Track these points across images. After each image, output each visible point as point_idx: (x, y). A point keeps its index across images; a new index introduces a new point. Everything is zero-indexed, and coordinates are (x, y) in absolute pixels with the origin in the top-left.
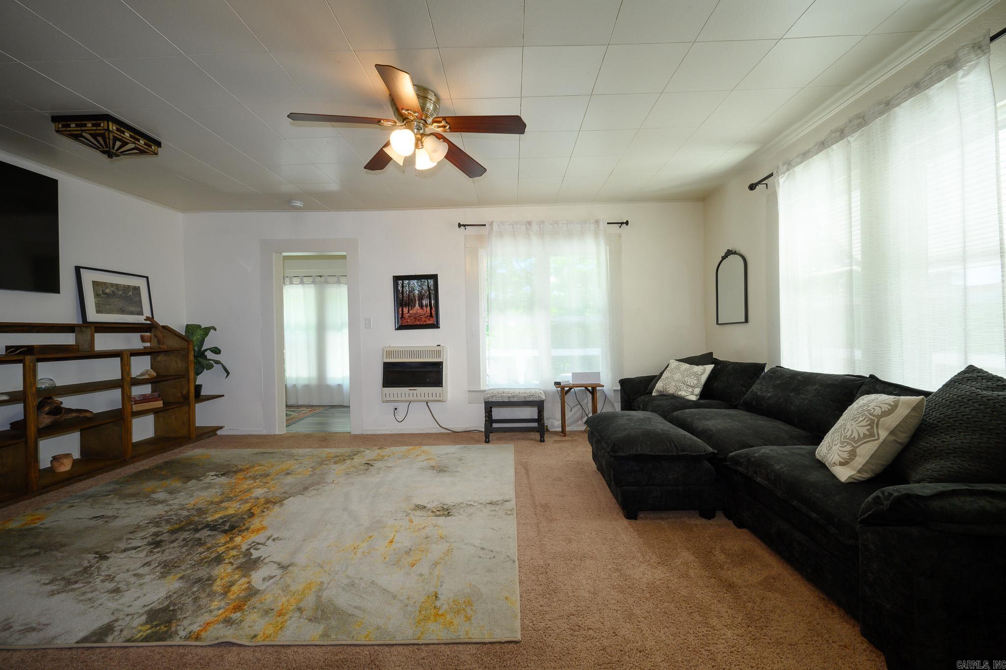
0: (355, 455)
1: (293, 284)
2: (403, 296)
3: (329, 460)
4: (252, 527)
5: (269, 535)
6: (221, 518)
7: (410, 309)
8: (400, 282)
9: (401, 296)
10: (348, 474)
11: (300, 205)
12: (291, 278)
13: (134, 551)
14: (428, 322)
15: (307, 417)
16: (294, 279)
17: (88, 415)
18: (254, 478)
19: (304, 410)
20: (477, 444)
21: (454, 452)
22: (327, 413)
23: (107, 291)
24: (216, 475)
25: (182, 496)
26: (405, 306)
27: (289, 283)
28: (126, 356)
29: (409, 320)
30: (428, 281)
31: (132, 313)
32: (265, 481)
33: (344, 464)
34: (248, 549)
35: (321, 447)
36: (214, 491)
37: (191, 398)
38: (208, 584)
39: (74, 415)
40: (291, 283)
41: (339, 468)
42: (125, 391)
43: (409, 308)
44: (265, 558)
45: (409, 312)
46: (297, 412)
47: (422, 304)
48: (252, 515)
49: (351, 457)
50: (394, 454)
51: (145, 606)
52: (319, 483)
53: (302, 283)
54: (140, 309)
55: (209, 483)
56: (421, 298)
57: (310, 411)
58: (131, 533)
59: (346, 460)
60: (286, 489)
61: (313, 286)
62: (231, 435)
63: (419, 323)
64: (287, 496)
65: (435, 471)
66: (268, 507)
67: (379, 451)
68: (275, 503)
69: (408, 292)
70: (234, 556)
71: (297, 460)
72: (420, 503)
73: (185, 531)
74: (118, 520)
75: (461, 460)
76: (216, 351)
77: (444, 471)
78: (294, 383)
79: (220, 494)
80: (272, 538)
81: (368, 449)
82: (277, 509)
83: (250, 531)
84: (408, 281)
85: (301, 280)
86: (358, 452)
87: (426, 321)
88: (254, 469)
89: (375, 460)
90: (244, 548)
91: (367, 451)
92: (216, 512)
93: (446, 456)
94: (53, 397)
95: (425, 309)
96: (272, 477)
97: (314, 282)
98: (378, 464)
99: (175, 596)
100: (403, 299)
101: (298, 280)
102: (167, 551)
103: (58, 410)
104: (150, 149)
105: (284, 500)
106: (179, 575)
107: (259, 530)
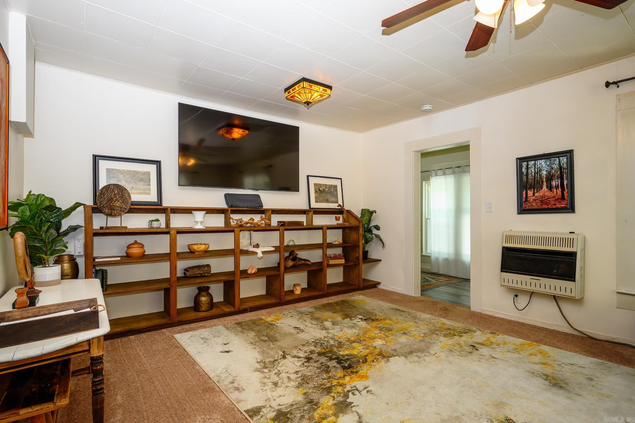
0: (466, 333)
1: (438, 175)
2: (527, 178)
3: (441, 331)
4: (361, 372)
5: (367, 386)
6: (347, 355)
7: (536, 191)
8: (524, 164)
9: (525, 178)
10: (451, 351)
11: (430, 108)
12: (436, 171)
13: (297, 359)
14: (558, 206)
15: (442, 285)
16: (439, 172)
17: (309, 263)
18: (381, 329)
19: (442, 279)
20: (625, 365)
21: (583, 366)
22: (459, 285)
23: (321, 189)
24: (361, 319)
25: (337, 328)
26: (530, 188)
27: (434, 175)
28: (325, 228)
29: (534, 204)
30: (559, 160)
31: (332, 202)
32: (386, 334)
33: (451, 339)
34: (348, 391)
35: (440, 316)
36: (354, 331)
37: (360, 259)
38: (314, 408)
39: (303, 262)
40: (436, 175)
41: (445, 341)
42: (324, 251)
43: (534, 191)
44: (354, 406)
45: (534, 195)
46: (436, 279)
47: (551, 185)
48: (365, 361)
49: (461, 333)
50: (505, 344)
51: (279, 405)
52: (422, 351)
53: (444, 174)
54: (337, 200)
55: (355, 324)
56: (550, 178)
57: (446, 280)
58: (303, 345)
59: (455, 335)
60: (397, 347)
61: (452, 176)
62: (385, 290)
63: (546, 207)
64: (395, 354)
65: (547, 383)
66: (378, 359)
67: (489, 335)
68: (384, 357)
69: (533, 174)
70: (338, 393)
71: (416, 322)
72: (511, 418)
73: (325, 357)
74: (303, 333)
75: (592, 380)
76: (377, 228)
77: (561, 387)
78: (437, 255)
79: (356, 335)
80: (367, 389)
81: (480, 330)
82: (383, 363)
83: (357, 375)
84: (534, 162)
85: (443, 172)
86: (470, 331)
87: (556, 205)
88: (385, 322)
89: (482, 344)
90: (348, 388)
91: (478, 333)
92: (347, 349)
93: (570, 367)
94: (295, 251)
95: (555, 190)
96: (393, 332)
97: (453, 173)
98: (484, 350)
99: (295, 407)
100: (527, 182)
101: (441, 172)
102: (310, 368)
103: (295, 259)
104: (326, 93)
105: (391, 357)
106: (305, 391)
107: (363, 377)
